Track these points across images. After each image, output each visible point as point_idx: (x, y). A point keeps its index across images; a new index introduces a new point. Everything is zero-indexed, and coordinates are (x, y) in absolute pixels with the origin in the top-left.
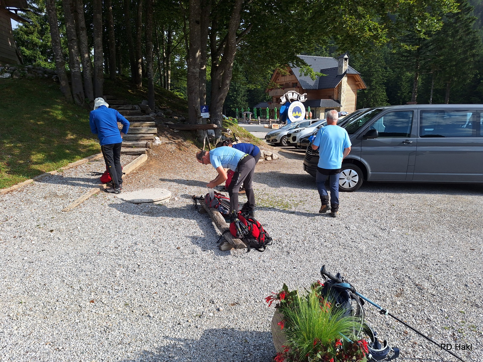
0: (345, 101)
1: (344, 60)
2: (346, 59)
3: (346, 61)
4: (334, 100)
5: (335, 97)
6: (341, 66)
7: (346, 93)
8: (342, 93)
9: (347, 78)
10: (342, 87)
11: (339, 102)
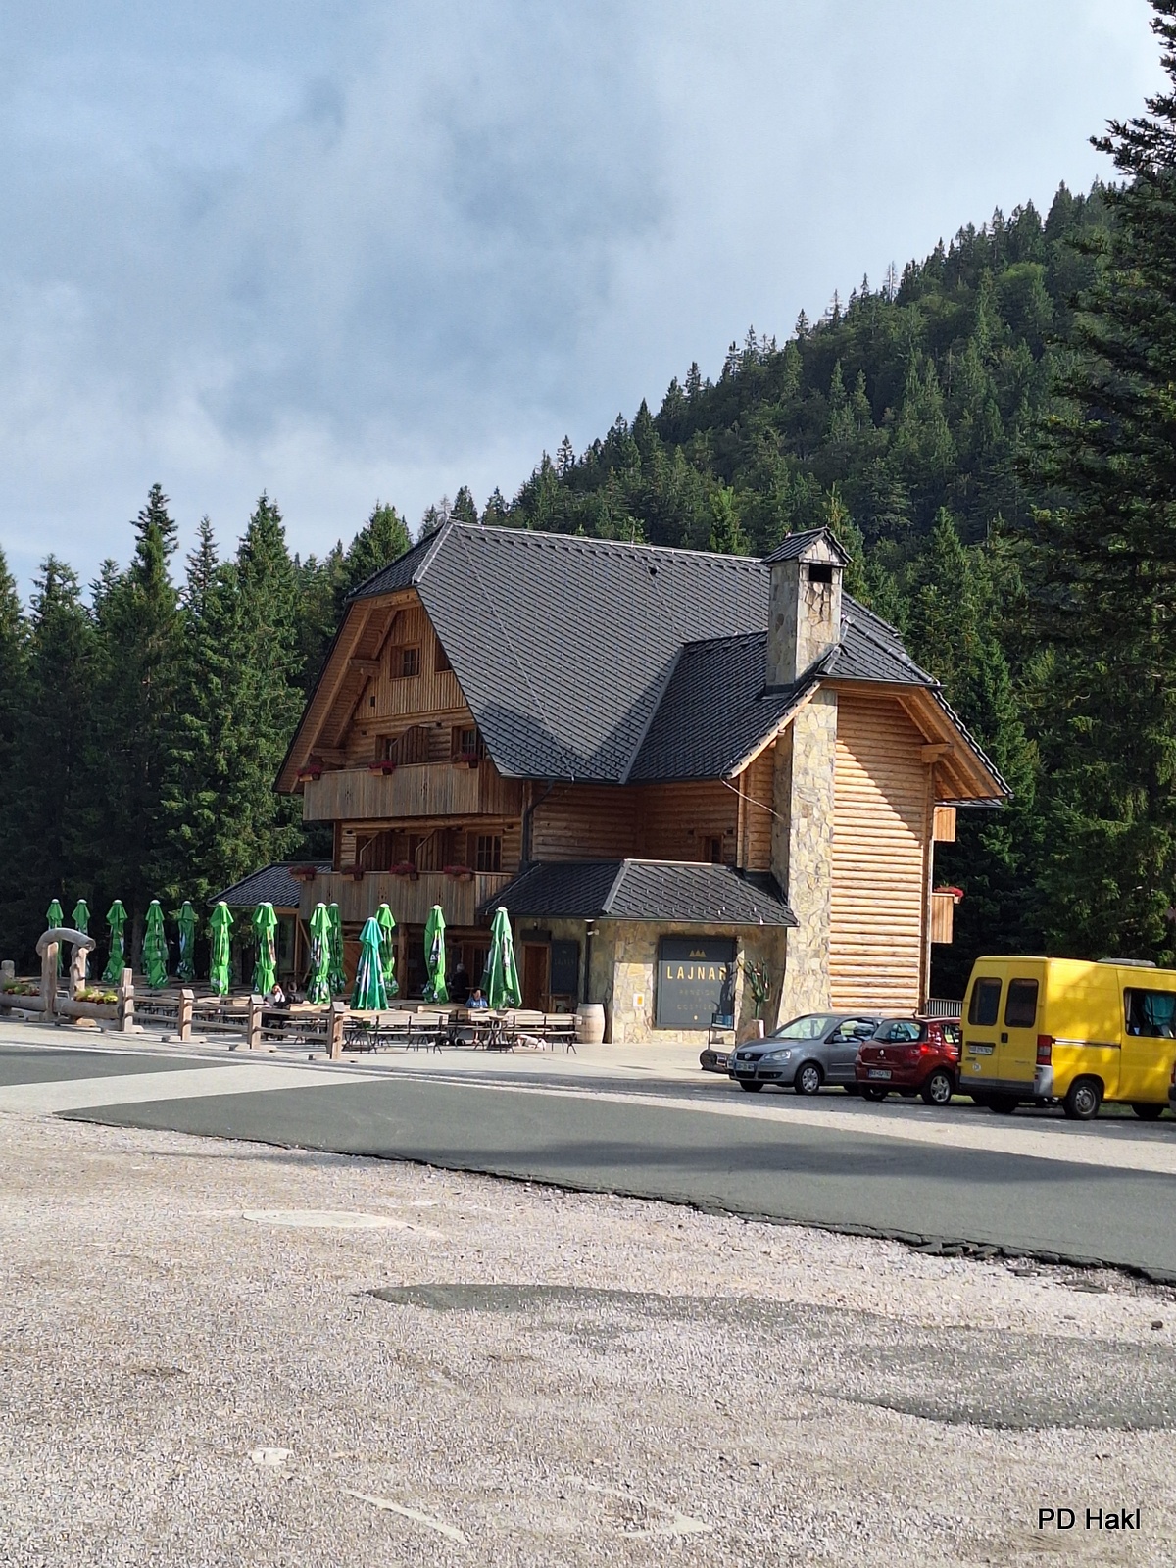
0: (826, 881)
1: (804, 576)
2: (820, 573)
3: (818, 587)
4: (741, 873)
5: (747, 846)
6: (784, 623)
7: (831, 820)
8: (799, 824)
9: (833, 709)
10: (797, 779)
11: (773, 884)
